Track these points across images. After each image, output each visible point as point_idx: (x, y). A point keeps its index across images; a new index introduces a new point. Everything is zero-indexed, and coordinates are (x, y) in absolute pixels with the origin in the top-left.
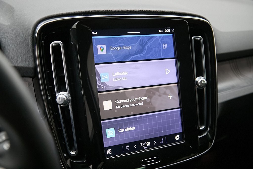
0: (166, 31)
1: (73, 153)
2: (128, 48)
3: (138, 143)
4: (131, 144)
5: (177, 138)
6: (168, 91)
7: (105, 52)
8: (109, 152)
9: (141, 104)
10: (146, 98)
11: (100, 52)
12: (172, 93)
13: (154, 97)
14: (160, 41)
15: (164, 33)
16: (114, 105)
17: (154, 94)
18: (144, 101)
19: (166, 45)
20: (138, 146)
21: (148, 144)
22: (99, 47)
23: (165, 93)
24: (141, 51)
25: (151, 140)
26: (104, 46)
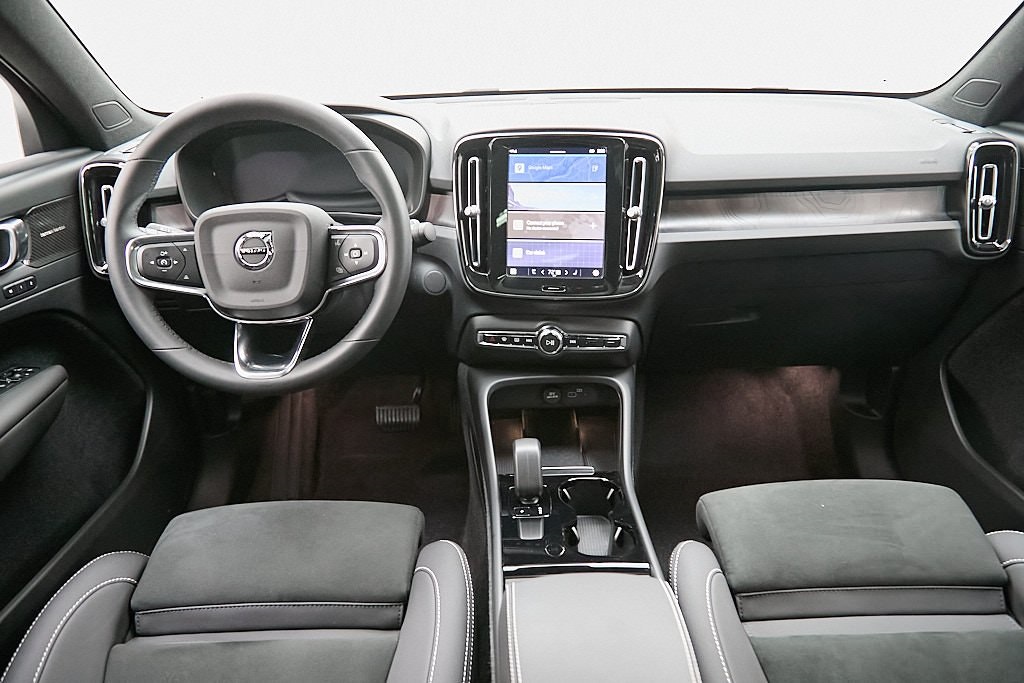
0: (599, 151)
1: (475, 264)
2: (549, 168)
3: (546, 269)
4: (538, 269)
5: (596, 273)
6: (591, 220)
7: (522, 171)
8: (513, 272)
9: (554, 229)
10: (562, 223)
11: (517, 171)
12: (597, 221)
13: (573, 223)
14: (589, 162)
15: (596, 153)
16: (525, 225)
17: (573, 220)
18: (560, 226)
19: (596, 167)
20: (547, 272)
21: (559, 272)
22: (517, 165)
23: (587, 221)
24: (565, 172)
25: (562, 269)
26: (523, 165)
